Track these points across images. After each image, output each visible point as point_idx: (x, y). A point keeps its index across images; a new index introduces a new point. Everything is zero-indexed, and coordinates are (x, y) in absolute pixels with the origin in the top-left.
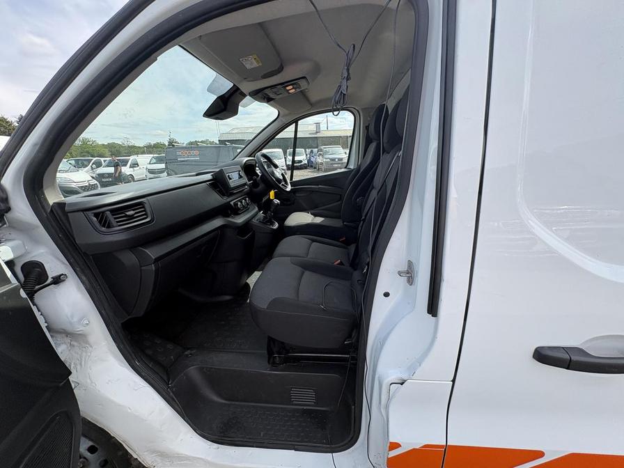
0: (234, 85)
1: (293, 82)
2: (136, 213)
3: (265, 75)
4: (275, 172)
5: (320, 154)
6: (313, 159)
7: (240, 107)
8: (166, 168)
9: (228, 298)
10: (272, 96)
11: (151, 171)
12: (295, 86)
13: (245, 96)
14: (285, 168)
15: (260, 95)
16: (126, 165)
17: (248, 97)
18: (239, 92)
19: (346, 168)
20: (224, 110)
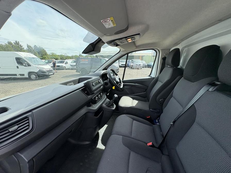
0: (99, 38)
1: (132, 37)
2: (19, 127)
3: (117, 32)
4: (116, 78)
5: (132, 62)
6: (129, 64)
7: (102, 48)
8: (76, 65)
9: (87, 143)
10: (118, 43)
11: (71, 66)
12: (132, 39)
13: (104, 43)
14: (119, 67)
15: (112, 43)
16: (63, 63)
17: (106, 44)
18: (101, 41)
19: (149, 76)
20: (93, 50)
